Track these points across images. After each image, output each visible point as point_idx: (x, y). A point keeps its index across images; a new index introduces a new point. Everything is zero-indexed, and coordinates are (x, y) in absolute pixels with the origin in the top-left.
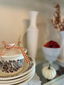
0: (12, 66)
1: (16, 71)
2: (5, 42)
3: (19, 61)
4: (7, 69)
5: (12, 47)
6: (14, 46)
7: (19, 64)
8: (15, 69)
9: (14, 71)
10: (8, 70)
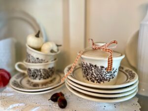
0: (92, 72)
1: (98, 82)
2: (92, 40)
3: (104, 69)
4: (87, 75)
5: (99, 48)
6: (103, 46)
7: (104, 73)
8: (97, 78)
9: (96, 82)
10: (88, 77)
